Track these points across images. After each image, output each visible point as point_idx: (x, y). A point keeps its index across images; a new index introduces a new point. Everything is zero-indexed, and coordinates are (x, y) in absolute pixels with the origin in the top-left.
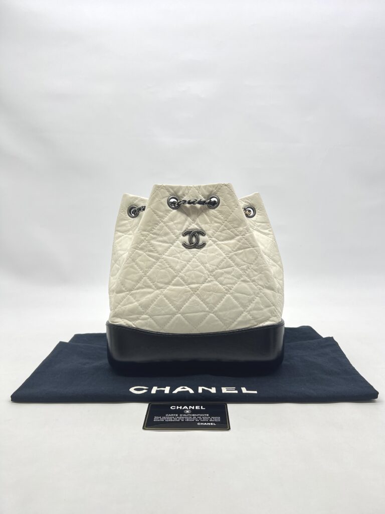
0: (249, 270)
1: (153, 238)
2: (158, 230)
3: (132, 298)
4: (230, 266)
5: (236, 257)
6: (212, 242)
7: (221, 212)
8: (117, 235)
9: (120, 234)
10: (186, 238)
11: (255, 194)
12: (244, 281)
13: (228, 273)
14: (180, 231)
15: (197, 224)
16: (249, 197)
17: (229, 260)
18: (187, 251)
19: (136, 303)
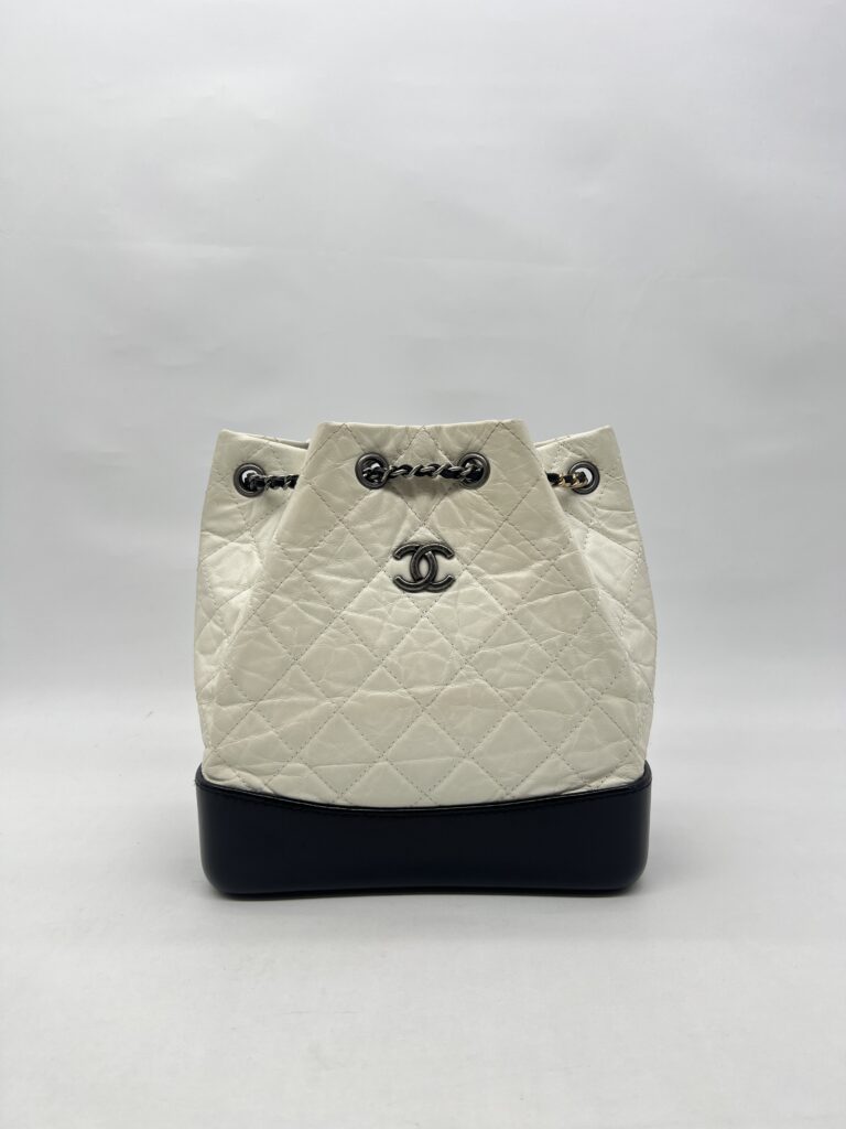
0: (566, 649)
1: (318, 565)
2: (331, 542)
3: (261, 720)
4: (516, 637)
5: (532, 614)
6: (471, 576)
7: (492, 498)
8: (207, 542)
9: (216, 539)
10: (403, 566)
11: (602, 432)
12: (555, 677)
13: (512, 655)
14: (388, 548)
15: (432, 528)
16: (584, 439)
17: (514, 623)
18: (406, 598)
19: (271, 732)
